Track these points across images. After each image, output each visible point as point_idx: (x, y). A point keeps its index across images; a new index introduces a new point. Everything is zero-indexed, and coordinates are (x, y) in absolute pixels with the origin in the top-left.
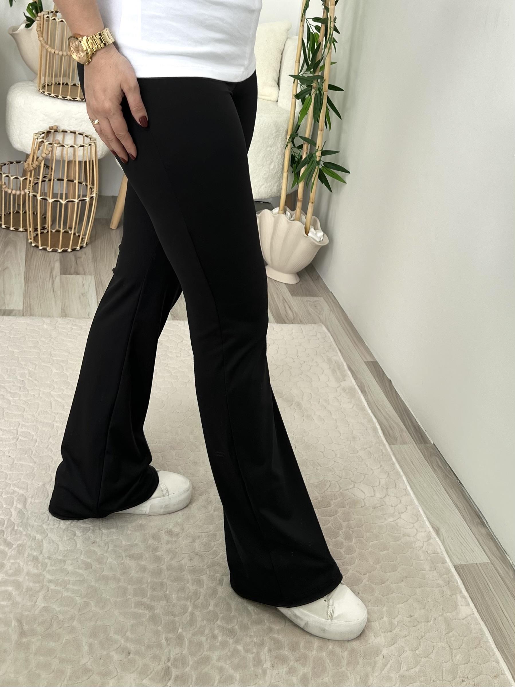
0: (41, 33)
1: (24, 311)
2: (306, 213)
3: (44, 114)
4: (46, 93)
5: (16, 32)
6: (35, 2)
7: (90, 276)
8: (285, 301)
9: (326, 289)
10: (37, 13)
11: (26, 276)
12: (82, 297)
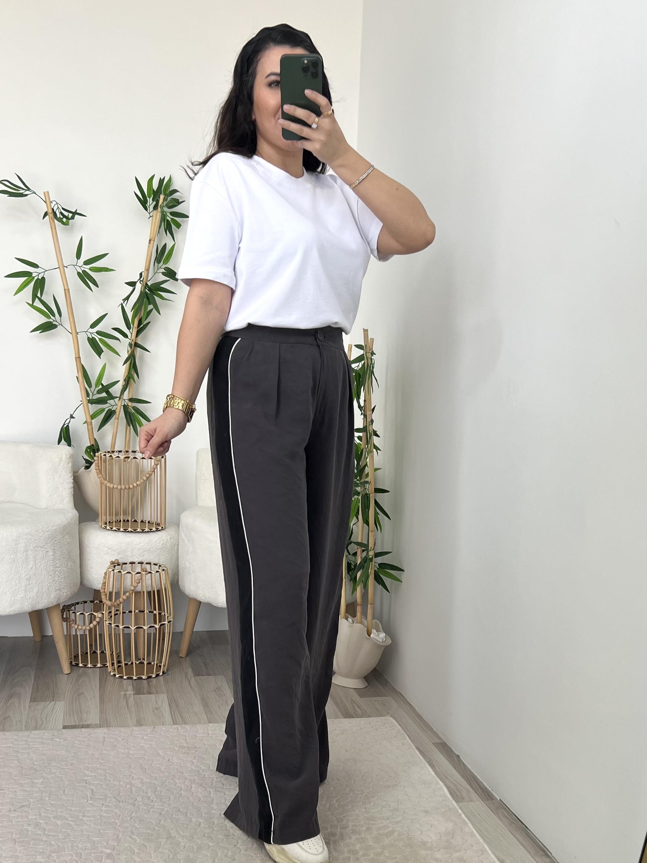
0: (99, 471)
1: (101, 724)
2: (366, 617)
3: (108, 548)
4: (108, 528)
5: (77, 474)
6: (93, 445)
7: (162, 695)
8: (353, 702)
9: (394, 690)
10: (94, 453)
11: (101, 698)
12: (155, 711)
